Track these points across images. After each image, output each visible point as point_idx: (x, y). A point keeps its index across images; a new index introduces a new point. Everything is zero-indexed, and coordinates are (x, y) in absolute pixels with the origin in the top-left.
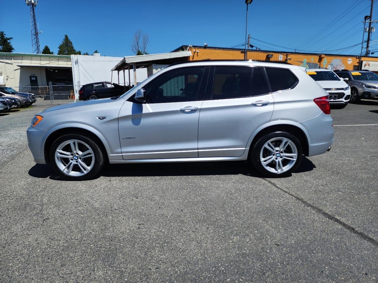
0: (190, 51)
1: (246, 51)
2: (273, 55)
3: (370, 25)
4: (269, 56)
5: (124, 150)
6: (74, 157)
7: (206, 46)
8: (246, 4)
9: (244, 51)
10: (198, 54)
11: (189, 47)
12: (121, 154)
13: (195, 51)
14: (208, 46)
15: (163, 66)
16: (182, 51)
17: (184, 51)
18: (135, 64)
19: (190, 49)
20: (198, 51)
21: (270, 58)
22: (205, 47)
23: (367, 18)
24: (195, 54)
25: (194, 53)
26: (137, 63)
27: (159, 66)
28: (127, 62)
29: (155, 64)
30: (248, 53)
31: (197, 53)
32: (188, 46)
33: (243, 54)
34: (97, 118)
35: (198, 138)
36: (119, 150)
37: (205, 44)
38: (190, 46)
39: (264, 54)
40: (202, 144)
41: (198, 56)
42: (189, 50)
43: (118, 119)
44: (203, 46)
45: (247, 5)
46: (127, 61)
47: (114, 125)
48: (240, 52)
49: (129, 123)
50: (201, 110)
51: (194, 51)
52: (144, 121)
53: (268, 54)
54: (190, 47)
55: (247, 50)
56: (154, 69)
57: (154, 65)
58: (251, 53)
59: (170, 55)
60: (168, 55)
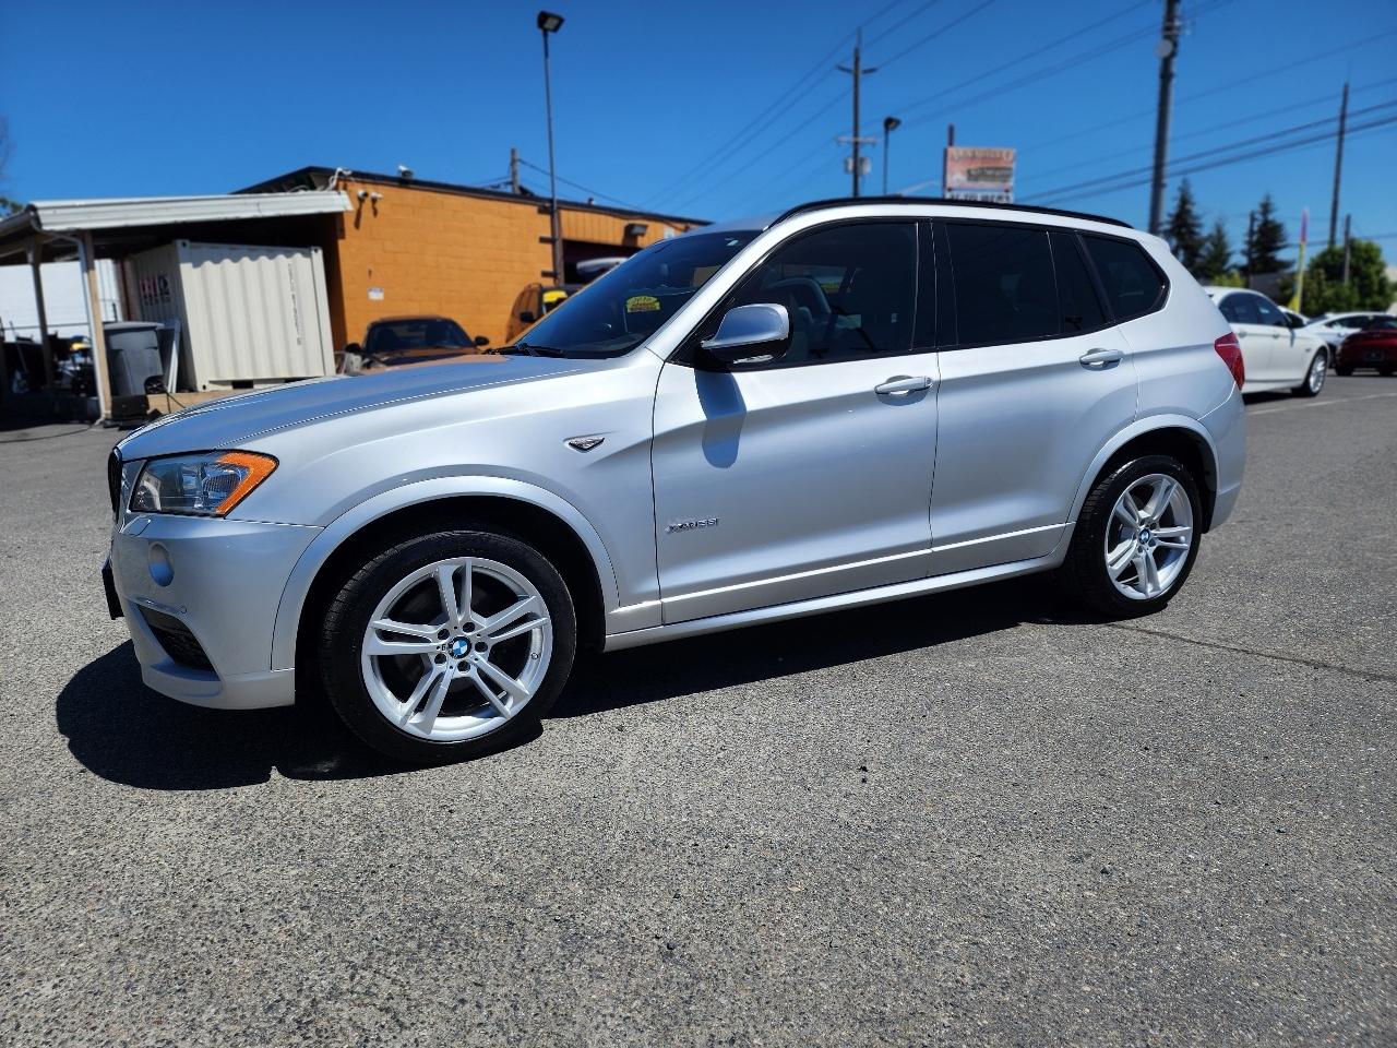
0: (343, 192)
1: (555, 206)
2: (645, 227)
3: (856, 152)
4: (636, 230)
5: (671, 579)
6: (451, 646)
7: (406, 178)
8: (540, 31)
9: (548, 205)
10: (377, 205)
11: (336, 176)
12: (658, 602)
13: (366, 195)
14: (417, 176)
15: (224, 248)
16: (309, 192)
17: (315, 192)
18: (89, 239)
19: (341, 184)
20: (373, 194)
21: (635, 237)
22: (404, 181)
23: (891, 125)
24: (364, 205)
25: (361, 200)
26: (97, 234)
27: (205, 248)
28: (46, 228)
29: (187, 242)
30: (564, 214)
31: (374, 200)
32: (332, 172)
33: (547, 218)
34: (567, 444)
35: (931, 501)
36: (653, 586)
37: (403, 168)
38: (339, 170)
39: (617, 220)
40: (946, 524)
41: (379, 215)
42: (336, 188)
43: (654, 444)
44: (394, 174)
45: (545, 35)
46: (48, 224)
47: (638, 473)
48: (534, 209)
49: (694, 459)
50: (942, 387)
51: (361, 192)
52: (753, 447)
53: (632, 222)
54: (340, 174)
55: (559, 202)
56: (186, 261)
57: (184, 245)
58: (572, 214)
59: (258, 204)
60: (245, 204)
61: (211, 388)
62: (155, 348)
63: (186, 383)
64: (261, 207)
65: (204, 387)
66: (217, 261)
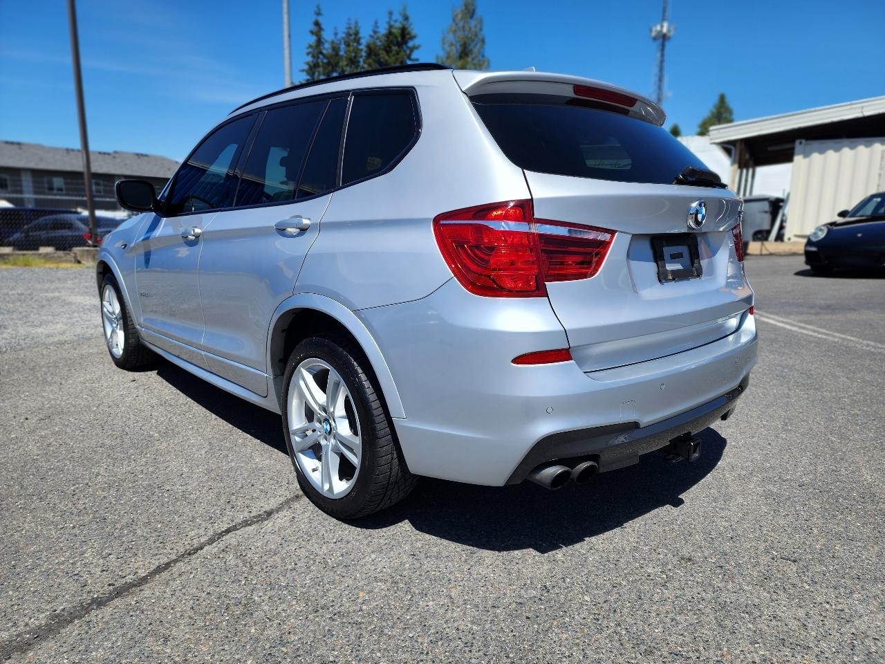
15: (831, 142)
18: (738, 145)
27: (816, 144)
29: (804, 141)
43: (135, 250)
46: (714, 139)
50: (204, 238)
56: (799, 154)
57: (801, 143)
59: (862, 107)
60: (851, 109)
61: (794, 239)
62: (766, 212)
63: (780, 237)
64: (864, 110)
65: (789, 239)
66: (822, 152)
